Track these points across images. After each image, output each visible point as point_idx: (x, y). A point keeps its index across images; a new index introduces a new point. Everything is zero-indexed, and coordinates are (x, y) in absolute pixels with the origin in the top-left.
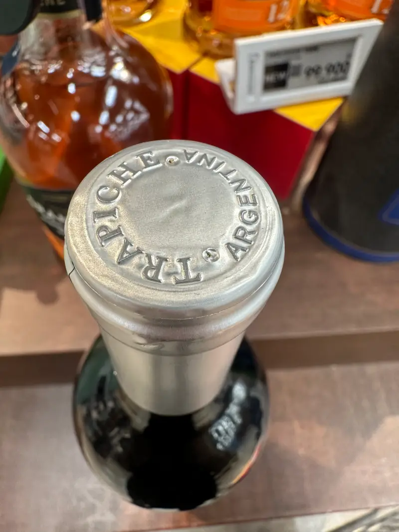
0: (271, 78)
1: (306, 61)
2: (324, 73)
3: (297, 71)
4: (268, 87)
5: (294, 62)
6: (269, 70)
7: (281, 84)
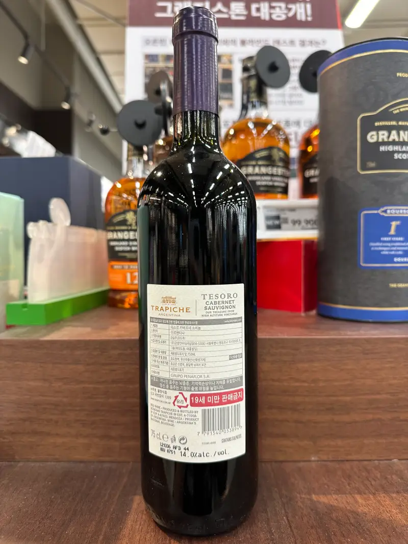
0: (270, 223)
1: (291, 216)
2: (303, 224)
3: (286, 221)
4: (269, 228)
5: (282, 216)
6: (268, 218)
7: (278, 227)
